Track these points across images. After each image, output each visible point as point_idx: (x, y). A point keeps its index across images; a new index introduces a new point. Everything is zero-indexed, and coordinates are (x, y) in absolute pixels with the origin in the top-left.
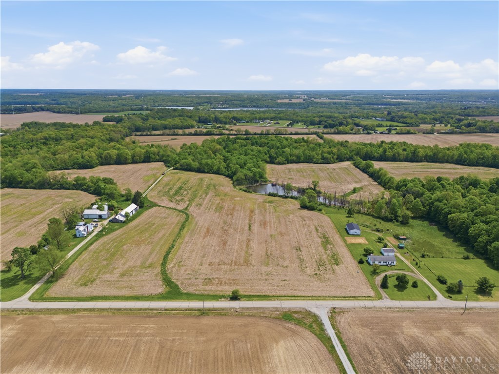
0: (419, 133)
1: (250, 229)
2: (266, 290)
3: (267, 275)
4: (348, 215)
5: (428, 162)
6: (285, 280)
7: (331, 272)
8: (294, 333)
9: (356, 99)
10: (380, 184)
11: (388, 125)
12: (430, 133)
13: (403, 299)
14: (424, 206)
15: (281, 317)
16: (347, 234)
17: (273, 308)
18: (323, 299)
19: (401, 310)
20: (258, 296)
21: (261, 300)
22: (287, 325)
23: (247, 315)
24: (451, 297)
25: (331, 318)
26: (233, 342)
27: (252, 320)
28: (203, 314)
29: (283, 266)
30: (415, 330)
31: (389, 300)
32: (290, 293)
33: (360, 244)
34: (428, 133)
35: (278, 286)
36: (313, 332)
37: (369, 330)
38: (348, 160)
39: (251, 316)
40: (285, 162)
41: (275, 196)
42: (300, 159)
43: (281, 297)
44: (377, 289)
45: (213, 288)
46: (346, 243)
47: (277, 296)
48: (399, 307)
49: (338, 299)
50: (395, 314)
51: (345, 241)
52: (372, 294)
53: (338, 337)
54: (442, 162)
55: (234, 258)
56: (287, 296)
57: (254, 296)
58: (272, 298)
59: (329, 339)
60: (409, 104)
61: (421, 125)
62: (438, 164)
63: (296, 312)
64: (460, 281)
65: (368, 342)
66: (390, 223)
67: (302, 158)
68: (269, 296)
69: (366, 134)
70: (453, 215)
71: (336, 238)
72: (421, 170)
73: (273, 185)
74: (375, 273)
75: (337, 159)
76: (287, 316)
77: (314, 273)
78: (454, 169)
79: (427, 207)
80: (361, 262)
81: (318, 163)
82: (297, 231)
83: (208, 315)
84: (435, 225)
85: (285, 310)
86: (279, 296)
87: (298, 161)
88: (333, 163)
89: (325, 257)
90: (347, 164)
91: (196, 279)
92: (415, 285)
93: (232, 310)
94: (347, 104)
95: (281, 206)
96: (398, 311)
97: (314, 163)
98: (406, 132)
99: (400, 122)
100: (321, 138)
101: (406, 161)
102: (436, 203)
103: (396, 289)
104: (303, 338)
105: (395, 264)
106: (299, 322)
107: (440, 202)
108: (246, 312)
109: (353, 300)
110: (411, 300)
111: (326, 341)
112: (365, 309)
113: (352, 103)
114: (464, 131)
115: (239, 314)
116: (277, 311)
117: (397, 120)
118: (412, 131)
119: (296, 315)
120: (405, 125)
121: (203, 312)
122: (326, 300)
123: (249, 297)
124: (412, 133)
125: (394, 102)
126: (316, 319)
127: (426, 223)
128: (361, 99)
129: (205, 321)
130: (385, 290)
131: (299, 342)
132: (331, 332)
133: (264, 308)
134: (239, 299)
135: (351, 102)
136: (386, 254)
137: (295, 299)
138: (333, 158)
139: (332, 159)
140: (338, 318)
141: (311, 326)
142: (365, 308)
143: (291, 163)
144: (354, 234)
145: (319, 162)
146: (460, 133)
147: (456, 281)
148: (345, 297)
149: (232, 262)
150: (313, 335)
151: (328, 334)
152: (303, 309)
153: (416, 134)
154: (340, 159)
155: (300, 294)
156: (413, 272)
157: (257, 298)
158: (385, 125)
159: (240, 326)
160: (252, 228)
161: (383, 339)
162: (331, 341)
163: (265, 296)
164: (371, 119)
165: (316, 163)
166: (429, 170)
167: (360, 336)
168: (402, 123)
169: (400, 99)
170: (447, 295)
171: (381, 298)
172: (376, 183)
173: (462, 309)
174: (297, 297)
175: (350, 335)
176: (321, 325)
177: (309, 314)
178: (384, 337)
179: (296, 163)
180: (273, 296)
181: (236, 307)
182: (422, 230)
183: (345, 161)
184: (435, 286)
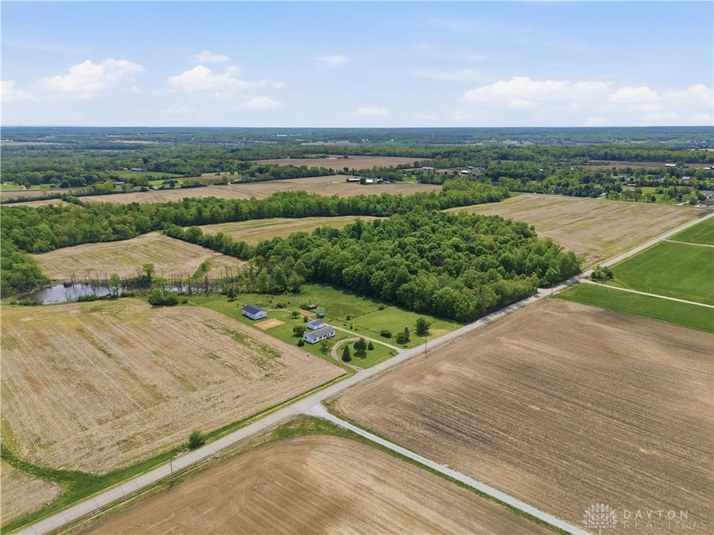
0: (209, 184)
1: (109, 356)
2: (227, 417)
3: (208, 400)
4: (229, 299)
5: (255, 219)
6: (238, 397)
7: (279, 367)
8: (313, 445)
9: (66, 140)
10: (225, 254)
11: (161, 177)
12: (224, 184)
13: (374, 365)
14: (308, 268)
15: (277, 436)
16: (252, 321)
17: (259, 432)
18: (303, 397)
19: (382, 374)
20: (225, 428)
21: (234, 431)
22: (294, 441)
23: (235, 456)
24: (406, 347)
25: (331, 411)
26: (255, 490)
27: (250, 456)
28: (172, 484)
29: (216, 383)
30: (408, 387)
31: (364, 370)
32: (261, 407)
33: (277, 326)
34: (220, 184)
35: (237, 407)
36: (328, 433)
37: (374, 406)
38: (153, 230)
39: (241, 453)
40: (50, 247)
41: (92, 300)
42: (75, 238)
43: (254, 416)
44: (343, 365)
45: (145, 448)
46: (262, 331)
47: (250, 418)
48: (378, 373)
49: (318, 391)
50: (381, 381)
51: (259, 329)
52: (343, 371)
53: (355, 425)
54: (269, 217)
55: (133, 400)
56: (261, 413)
57: (218, 431)
58: (246, 422)
59: (350, 431)
60: (153, 147)
61: (203, 175)
62: (266, 220)
63: (289, 424)
64: (406, 329)
65: (384, 416)
66: (282, 296)
67: (80, 237)
68: (239, 422)
69: (141, 191)
70: (347, 269)
71: (243, 328)
72: (257, 229)
73: (66, 285)
74: (325, 350)
75: (137, 230)
76: (283, 433)
77: (263, 375)
78: (287, 223)
79: (313, 267)
80: (301, 344)
81: (110, 241)
82: (185, 336)
83: (183, 481)
84: (329, 286)
85: (274, 428)
86: (252, 417)
87: (73, 241)
88: (134, 237)
89: (255, 353)
90: (154, 236)
91: (101, 449)
92: (371, 348)
93: (209, 459)
94: (55, 149)
95: (121, 310)
96: (380, 377)
97: (103, 241)
98: (193, 184)
99: (171, 172)
100: (77, 203)
101: (229, 222)
102: (322, 261)
103: (359, 358)
104: (325, 444)
105: (334, 334)
106: (303, 432)
107: (324, 258)
108: (231, 452)
109: (333, 384)
110: (380, 362)
111: (349, 434)
112: (352, 389)
113: (63, 147)
114: (259, 179)
115: (223, 459)
116: (265, 433)
117: (165, 169)
118: (201, 183)
119: (292, 427)
120: (182, 176)
121: (172, 482)
122: (306, 397)
123: (216, 435)
124: (201, 186)
125: (129, 144)
126: (318, 421)
127: (316, 286)
128: (74, 141)
129: (188, 489)
130: (351, 362)
131: (326, 449)
132: (345, 425)
133: (247, 438)
134: (203, 444)
135: (60, 146)
136: (316, 328)
137: (273, 412)
138: (131, 229)
139: (131, 232)
140: (337, 408)
141: (320, 430)
142: (350, 387)
143: (62, 247)
144: (260, 317)
145: (112, 238)
146: (256, 181)
147: (402, 330)
148: (323, 385)
149: (134, 405)
150: (331, 436)
151: (344, 428)
152: (293, 417)
153: (206, 186)
154: (142, 230)
155: (272, 403)
156: (355, 336)
157: (226, 432)
158: (156, 178)
159: (243, 470)
160: (111, 352)
161: (393, 407)
162: (354, 432)
163: (233, 425)
164: (122, 170)
165: (107, 241)
166: (264, 228)
167: (372, 414)
168: (175, 173)
169: (135, 140)
170: (402, 346)
171: (355, 372)
172: (219, 254)
173: (422, 353)
174: (272, 407)
175: (364, 418)
176: (328, 423)
177: (304, 418)
178: (392, 404)
179: (71, 246)
180: (244, 420)
181: (211, 453)
182: (321, 294)
183: (149, 232)
184: (386, 342)
